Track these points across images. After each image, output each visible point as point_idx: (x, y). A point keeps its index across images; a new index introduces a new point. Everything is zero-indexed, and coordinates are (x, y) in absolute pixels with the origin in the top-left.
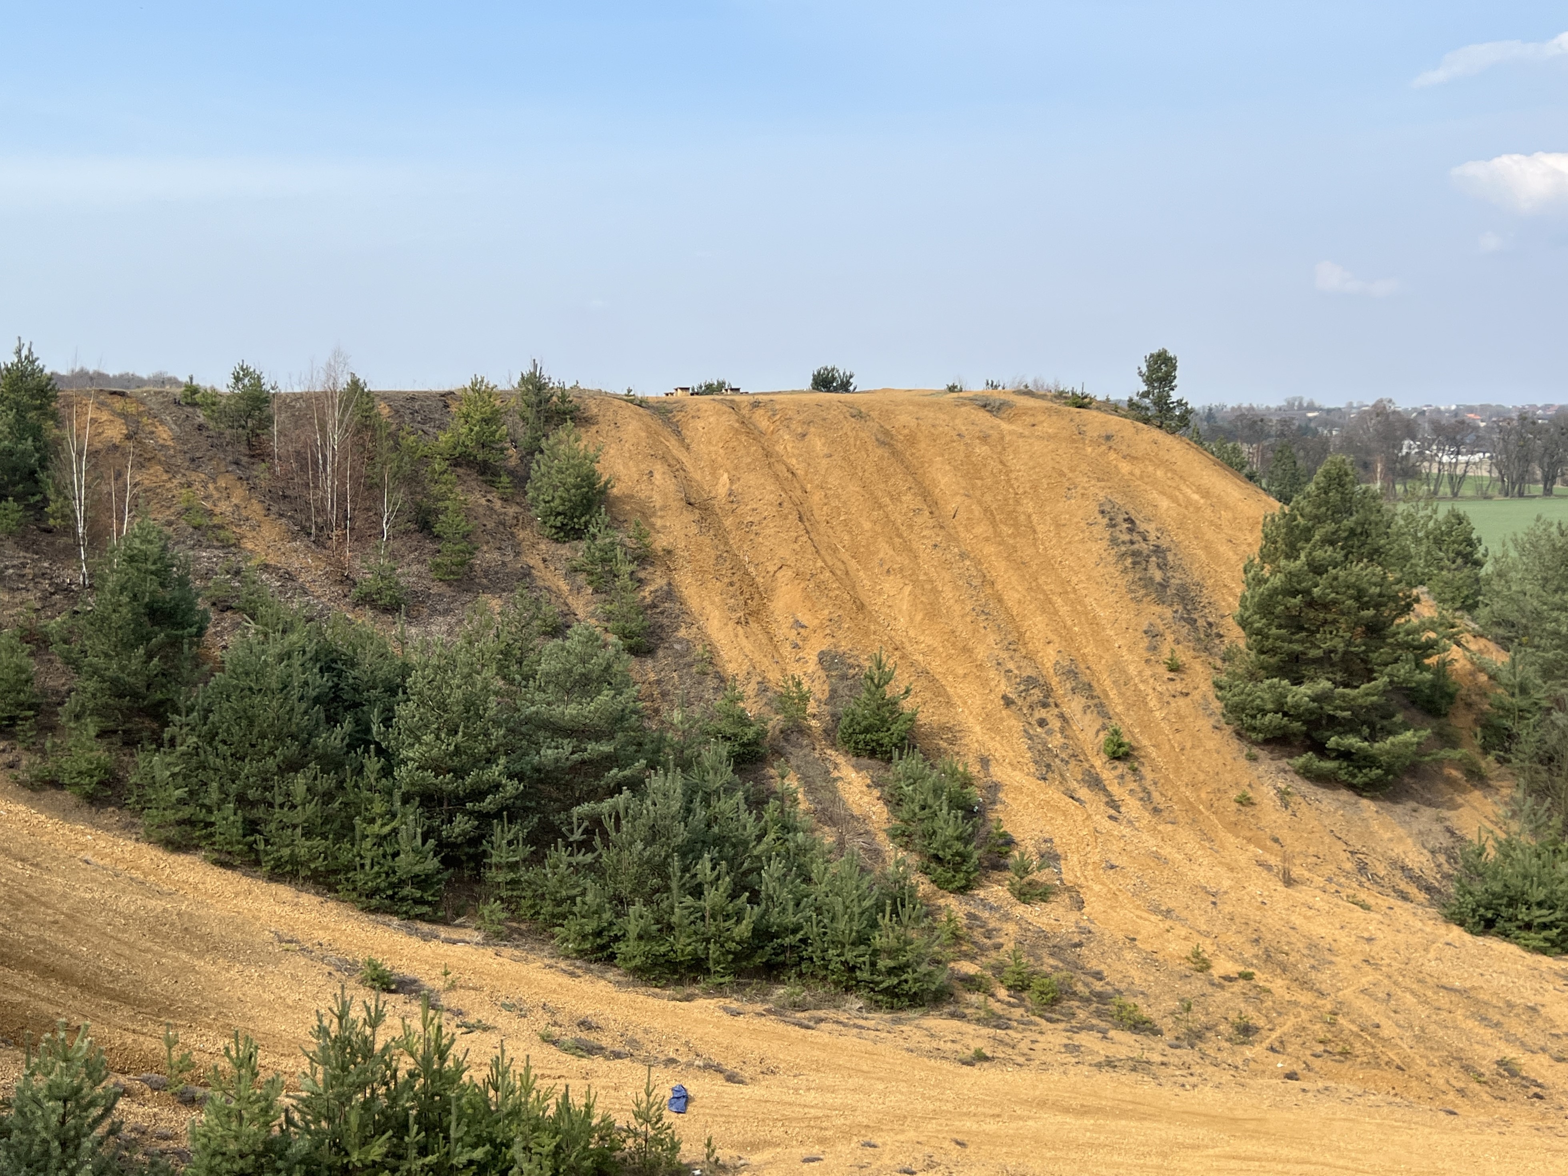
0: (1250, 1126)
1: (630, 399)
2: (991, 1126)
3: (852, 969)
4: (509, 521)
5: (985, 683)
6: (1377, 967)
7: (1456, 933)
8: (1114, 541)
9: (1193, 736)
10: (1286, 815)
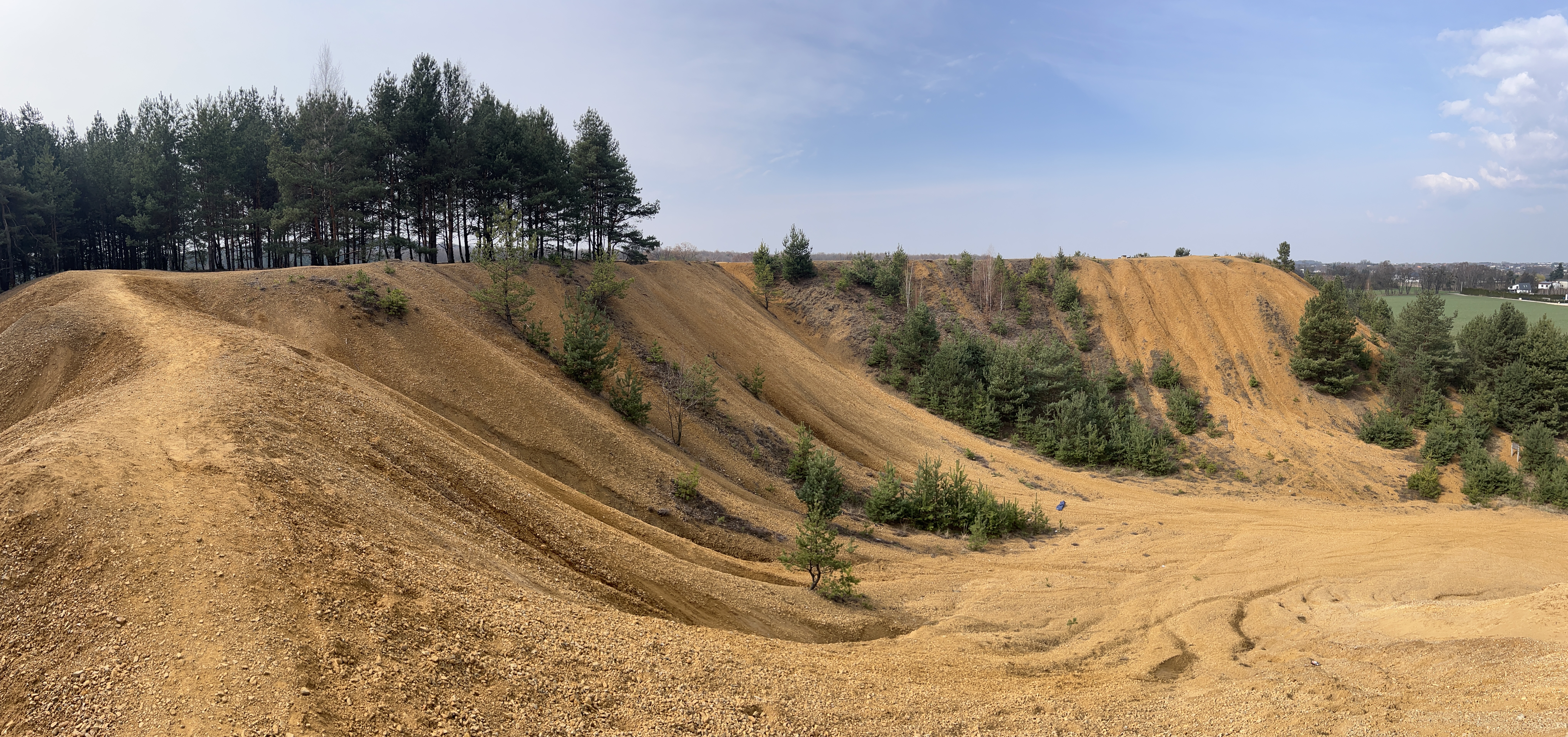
0: (1272, 513)
1: (1094, 260)
2: (1175, 517)
3: (1141, 462)
4: (1047, 304)
5: (1210, 361)
6: (1331, 456)
7: (1362, 443)
8: (1261, 310)
9: (1281, 378)
10: (1310, 405)
